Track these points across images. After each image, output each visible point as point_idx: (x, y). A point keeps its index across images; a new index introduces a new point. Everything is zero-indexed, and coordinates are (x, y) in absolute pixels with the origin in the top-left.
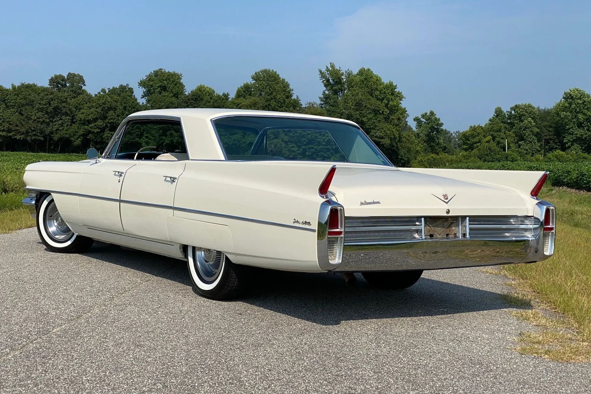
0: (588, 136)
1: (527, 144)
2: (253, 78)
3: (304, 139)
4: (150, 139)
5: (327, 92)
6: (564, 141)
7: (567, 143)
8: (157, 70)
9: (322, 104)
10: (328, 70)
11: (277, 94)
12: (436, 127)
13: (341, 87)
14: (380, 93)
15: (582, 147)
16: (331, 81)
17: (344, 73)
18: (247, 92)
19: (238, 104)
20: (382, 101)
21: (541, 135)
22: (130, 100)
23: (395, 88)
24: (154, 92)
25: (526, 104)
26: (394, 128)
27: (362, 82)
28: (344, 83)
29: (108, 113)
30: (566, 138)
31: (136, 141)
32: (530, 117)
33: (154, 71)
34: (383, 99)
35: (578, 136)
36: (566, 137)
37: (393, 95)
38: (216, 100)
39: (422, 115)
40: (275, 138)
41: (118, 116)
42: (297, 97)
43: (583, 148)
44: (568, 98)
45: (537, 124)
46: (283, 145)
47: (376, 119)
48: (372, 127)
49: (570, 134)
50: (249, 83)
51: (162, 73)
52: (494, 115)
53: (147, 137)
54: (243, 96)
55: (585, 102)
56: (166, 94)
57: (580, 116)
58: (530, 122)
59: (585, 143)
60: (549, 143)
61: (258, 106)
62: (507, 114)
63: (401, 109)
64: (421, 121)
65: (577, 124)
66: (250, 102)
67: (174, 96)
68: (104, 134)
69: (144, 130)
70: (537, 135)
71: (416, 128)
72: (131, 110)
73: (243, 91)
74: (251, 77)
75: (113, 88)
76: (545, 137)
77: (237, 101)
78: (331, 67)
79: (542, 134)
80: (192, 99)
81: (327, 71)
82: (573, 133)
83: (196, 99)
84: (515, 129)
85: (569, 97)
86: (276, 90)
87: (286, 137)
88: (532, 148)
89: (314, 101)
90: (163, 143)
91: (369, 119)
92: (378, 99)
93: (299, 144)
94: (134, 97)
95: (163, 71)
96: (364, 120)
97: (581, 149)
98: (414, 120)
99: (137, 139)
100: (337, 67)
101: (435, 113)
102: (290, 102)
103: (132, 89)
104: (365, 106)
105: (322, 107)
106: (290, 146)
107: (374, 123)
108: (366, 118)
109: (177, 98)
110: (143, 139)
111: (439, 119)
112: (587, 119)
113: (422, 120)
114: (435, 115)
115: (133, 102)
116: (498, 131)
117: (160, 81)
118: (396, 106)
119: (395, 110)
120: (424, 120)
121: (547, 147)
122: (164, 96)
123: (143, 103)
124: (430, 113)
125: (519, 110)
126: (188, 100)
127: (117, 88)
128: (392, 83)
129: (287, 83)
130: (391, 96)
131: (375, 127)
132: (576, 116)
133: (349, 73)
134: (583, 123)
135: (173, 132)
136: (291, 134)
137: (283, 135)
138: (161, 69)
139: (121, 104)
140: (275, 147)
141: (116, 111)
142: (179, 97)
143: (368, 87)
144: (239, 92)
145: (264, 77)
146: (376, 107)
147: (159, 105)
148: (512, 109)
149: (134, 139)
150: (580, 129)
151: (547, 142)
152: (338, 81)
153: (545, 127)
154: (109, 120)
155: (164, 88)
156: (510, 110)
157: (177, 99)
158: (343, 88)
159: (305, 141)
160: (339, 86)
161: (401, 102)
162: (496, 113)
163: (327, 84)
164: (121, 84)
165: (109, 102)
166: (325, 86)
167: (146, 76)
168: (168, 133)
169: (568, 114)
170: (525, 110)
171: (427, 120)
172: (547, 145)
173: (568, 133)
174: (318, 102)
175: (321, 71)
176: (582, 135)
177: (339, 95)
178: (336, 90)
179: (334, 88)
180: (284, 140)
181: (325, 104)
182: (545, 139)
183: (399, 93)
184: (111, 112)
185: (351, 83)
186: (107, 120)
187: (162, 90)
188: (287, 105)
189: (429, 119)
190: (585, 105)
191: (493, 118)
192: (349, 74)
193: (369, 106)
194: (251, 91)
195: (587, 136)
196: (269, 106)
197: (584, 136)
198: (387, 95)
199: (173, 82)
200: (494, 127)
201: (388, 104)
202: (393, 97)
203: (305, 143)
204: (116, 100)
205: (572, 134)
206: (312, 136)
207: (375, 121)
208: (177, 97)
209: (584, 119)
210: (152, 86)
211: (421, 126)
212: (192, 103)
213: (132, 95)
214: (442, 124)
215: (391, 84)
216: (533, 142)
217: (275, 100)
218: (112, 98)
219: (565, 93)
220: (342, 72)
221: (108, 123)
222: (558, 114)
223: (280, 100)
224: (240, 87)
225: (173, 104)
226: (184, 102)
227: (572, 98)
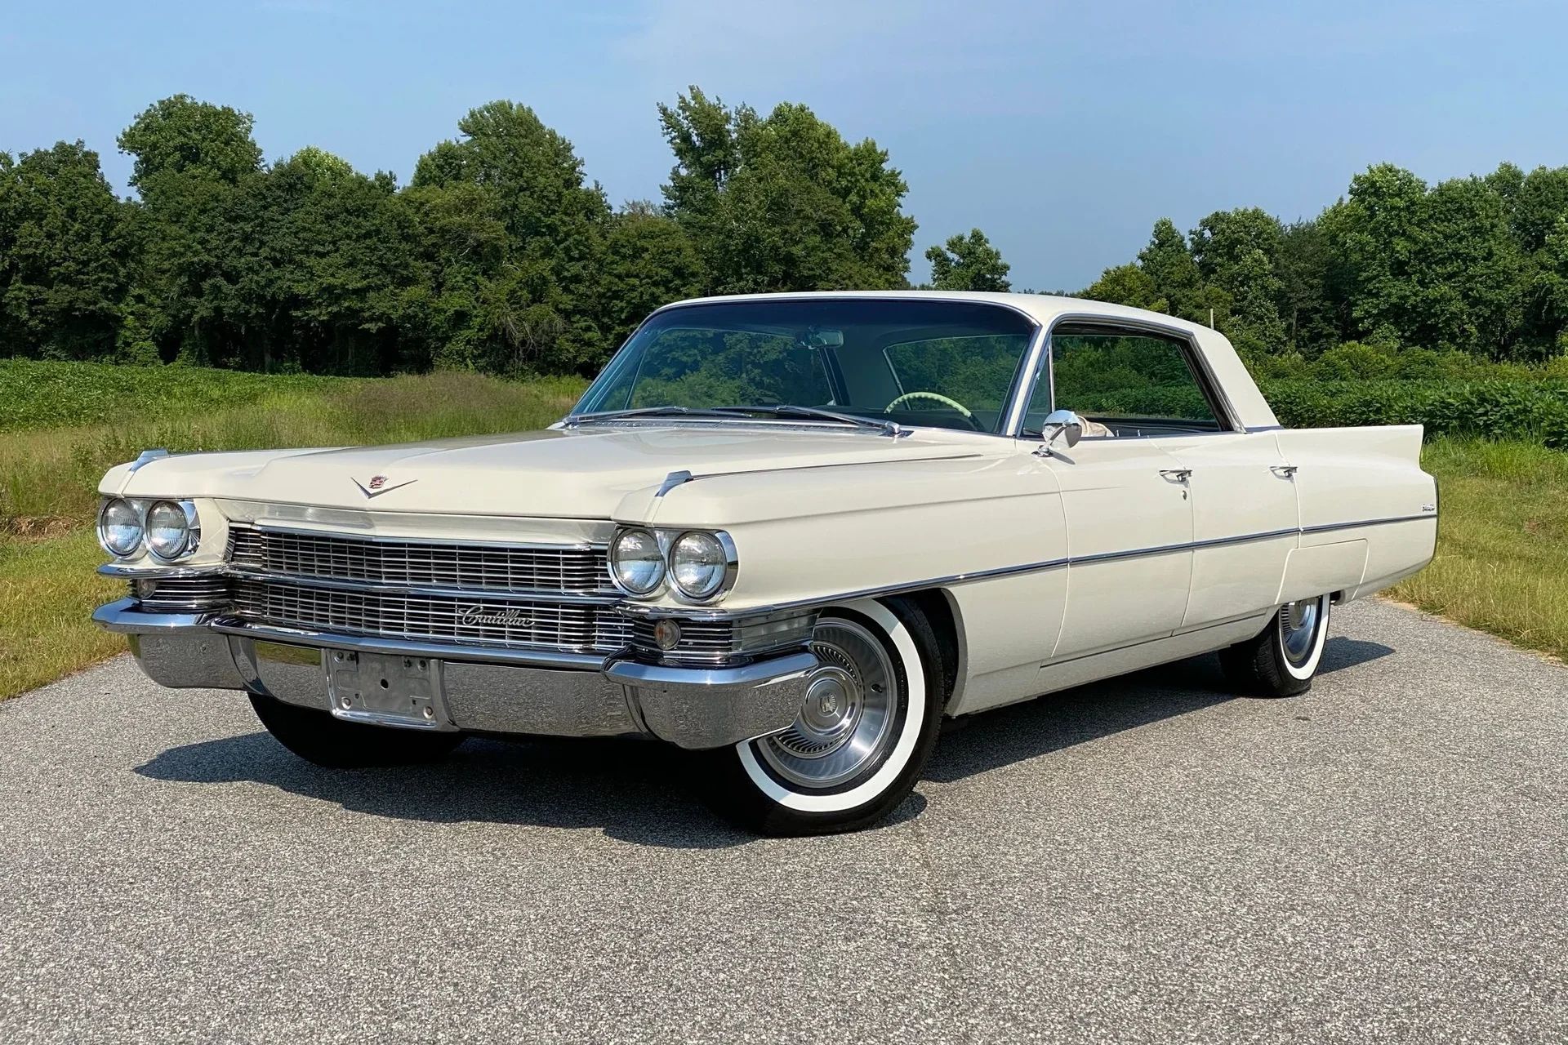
0: (1422, 300)
1: (1251, 323)
2: (465, 129)
3: (620, 304)
4: (151, 305)
5: (683, 172)
6: (1354, 315)
7: (1361, 320)
8: (169, 100)
9: (669, 207)
10: (684, 106)
11: (534, 173)
12: (989, 276)
13: (725, 156)
14: (839, 172)
15: (1404, 331)
16: (695, 138)
17: (733, 116)
18: (447, 169)
19: (422, 204)
20: (844, 198)
21: (1290, 298)
22: (88, 188)
23: (882, 161)
24: (161, 164)
25: (1246, 210)
26: (880, 278)
27: (786, 142)
28: (732, 144)
29: (17, 227)
30: (1357, 305)
31: (101, 309)
32: (1259, 248)
33: (161, 103)
34: (846, 192)
35: (1394, 300)
36: (1360, 302)
37: (876, 181)
38: (351, 191)
39: (949, 244)
40: (534, 301)
41: (50, 236)
42: (597, 185)
43: (1406, 335)
44: (1365, 192)
45: (1277, 266)
46: (559, 322)
47: (830, 250)
48: (818, 272)
49: (1370, 294)
50: (454, 143)
51: (184, 106)
52: (1153, 243)
53: (140, 299)
54: (435, 181)
55: (1413, 204)
56: (197, 172)
57: (1400, 245)
58: (1259, 262)
59: (1412, 321)
60: (1311, 321)
61: (480, 209)
62: (1192, 240)
63: (900, 220)
64: (947, 259)
65: (1391, 267)
66: (458, 197)
67: (224, 176)
68: (7, 291)
69: (130, 277)
70: (1279, 297)
71: (935, 280)
72: (91, 217)
73: (437, 166)
74: (460, 123)
75: (37, 152)
76: (1300, 305)
77: (418, 195)
78: (694, 98)
79: (1292, 295)
80: (279, 187)
81: (684, 111)
82: (1378, 293)
83: (291, 188)
84: (1217, 280)
85: (1368, 190)
86: (533, 164)
87: (566, 298)
88: (1265, 335)
89: (647, 200)
90: (190, 316)
91: (810, 251)
92: (835, 192)
93: (606, 320)
94: (102, 179)
95: (189, 101)
96: (794, 252)
97: (1402, 336)
98: (929, 256)
99: (104, 304)
100: (710, 98)
101: (985, 236)
102: (575, 198)
103: (96, 155)
104: (798, 212)
105: (669, 216)
106: (579, 325)
107: (825, 261)
108: (800, 246)
109: (234, 184)
110: (127, 305)
111: (997, 253)
112: (1417, 253)
113: (950, 255)
114: (987, 241)
115: (98, 195)
116: (1184, 286)
117: (180, 133)
118: (885, 212)
119: (882, 223)
120: (956, 257)
121: (1304, 332)
122: (194, 177)
123: (129, 199)
124: (973, 236)
125: (1228, 228)
126: (268, 188)
127: (46, 153)
128: (874, 144)
129: (564, 142)
130: (872, 183)
131: (828, 275)
132: (1386, 244)
133: (745, 115)
134: (1407, 263)
135: (221, 281)
136: (582, 289)
137: (559, 290)
138: (182, 97)
139: (59, 200)
140: (533, 329)
141: (44, 222)
142: (239, 179)
143: (801, 156)
144: (422, 167)
145: (498, 125)
146: (831, 212)
147: (177, 202)
148: (1205, 223)
149: (95, 303)
150: (1398, 280)
151: (1304, 318)
152: (716, 137)
153: (1300, 275)
154: (22, 247)
155: (191, 155)
156: (1199, 229)
157: (231, 186)
158: (729, 158)
159: (622, 310)
160: (720, 153)
161: (900, 200)
162: (1157, 237)
163: (684, 147)
164: (60, 140)
165: (19, 195)
166: (680, 153)
167: (135, 117)
168: (206, 285)
169: (1366, 237)
170: (1245, 227)
171: (963, 257)
172: (1303, 326)
173: (1364, 293)
174: (660, 200)
175: (664, 111)
176: (1404, 298)
177: (720, 178)
178: (712, 165)
179: (704, 159)
180: (561, 306)
181: (679, 206)
182: (1299, 310)
183: (894, 174)
184: (27, 226)
185: (752, 144)
186: (14, 249)
187: (185, 158)
188: (566, 208)
189: (969, 254)
190: (1414, 213)
191: (1151, 251)
192: (747, 118)
193: (809, 210)
194: (460, 166)
195: (1418, 299)
196: (513, 210)
197: (1412, 300)
198: (857, 181)
199: (219, 134)
200: (1173, 273)
201: (862, 205)
202: (876, 187)
203: (623, 317)
204: (43, 187)
205: (1377, 296)
206: (642, 293)
207: (827, 255)
208: (233, 181)
209: (1410, 252)
210: (154, 146)
211: (947, 272)
212: (280, 197)
213: (95, 175)
214: (1007, 267)
215: (870, 149)
216: (1268, 318)
217: (532, 194)
218: (31, 183)
219: (1357, 179)
220: (726, 113)
221: (20, 256)
222: (1333, 239)
223: (545, 193)
224: (425, 153)
225: (218, 201)
226: (255, 196)
227: (1377, 192)
